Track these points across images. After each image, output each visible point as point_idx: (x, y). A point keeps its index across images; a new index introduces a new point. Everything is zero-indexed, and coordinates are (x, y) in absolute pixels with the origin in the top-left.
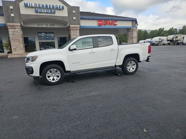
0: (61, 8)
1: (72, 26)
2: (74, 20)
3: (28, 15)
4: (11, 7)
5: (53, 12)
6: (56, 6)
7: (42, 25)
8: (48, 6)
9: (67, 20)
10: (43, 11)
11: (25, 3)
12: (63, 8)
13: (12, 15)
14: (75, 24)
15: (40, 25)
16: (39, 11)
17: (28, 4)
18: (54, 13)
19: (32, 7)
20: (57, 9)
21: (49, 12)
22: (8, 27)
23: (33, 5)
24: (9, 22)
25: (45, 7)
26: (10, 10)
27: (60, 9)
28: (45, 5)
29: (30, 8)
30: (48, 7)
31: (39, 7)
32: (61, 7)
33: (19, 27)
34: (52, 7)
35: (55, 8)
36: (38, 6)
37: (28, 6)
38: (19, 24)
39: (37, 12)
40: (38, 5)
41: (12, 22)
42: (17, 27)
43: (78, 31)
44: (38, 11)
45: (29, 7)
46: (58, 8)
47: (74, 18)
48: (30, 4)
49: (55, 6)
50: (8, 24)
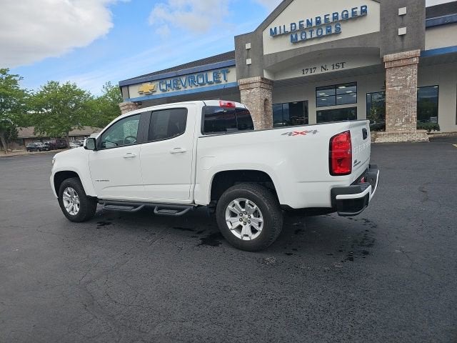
0: (359, 14)
1: (390, 57)
2: (402, 36)
3: (276, 55)
4: (248, 46)
5: (333, 31)
6: (335, 15)
7: (313, 71)
8: (323, 19)
9: (376, 44)
10: (308, 37)
11: (271, 29)
12: (364, 12)
13: (249, 61)
14: (403, 50)
15: (309, 71)
16: (299, 39)
17: (278, 29)
18: (338, 32)
19: (286, 34)
20: (346, 19)
21: (324, 33)
22: (241, 88)
23: (288, 29)
24: (242, 78)
25: (314, 24)
26: (246, 51)
27: (355, 17)
28: (314, 21)
29: (283, 37)
30: (323, 22)
31: (302, 29)
32: (359, 10)
33: (258, 84)
34: (331, 20)
35: (340, 18)
36: (298, 28)
37: (278, 33)
38: (258, 79)
39: (294, 41)
40: (298, 25)
41: (248, 76)
42: (254, 84)
43: (415, 69)
44: (297, 39)
45: (281, 35)
46: (350, 16)
47: (402, 31)
48: (282, 28)
49: (340, 14)
50: (242, 81)
